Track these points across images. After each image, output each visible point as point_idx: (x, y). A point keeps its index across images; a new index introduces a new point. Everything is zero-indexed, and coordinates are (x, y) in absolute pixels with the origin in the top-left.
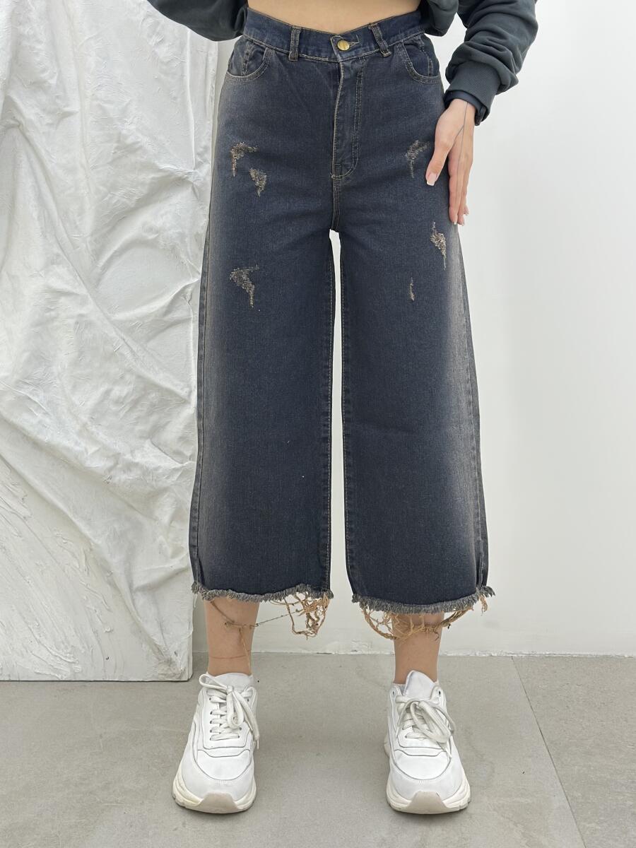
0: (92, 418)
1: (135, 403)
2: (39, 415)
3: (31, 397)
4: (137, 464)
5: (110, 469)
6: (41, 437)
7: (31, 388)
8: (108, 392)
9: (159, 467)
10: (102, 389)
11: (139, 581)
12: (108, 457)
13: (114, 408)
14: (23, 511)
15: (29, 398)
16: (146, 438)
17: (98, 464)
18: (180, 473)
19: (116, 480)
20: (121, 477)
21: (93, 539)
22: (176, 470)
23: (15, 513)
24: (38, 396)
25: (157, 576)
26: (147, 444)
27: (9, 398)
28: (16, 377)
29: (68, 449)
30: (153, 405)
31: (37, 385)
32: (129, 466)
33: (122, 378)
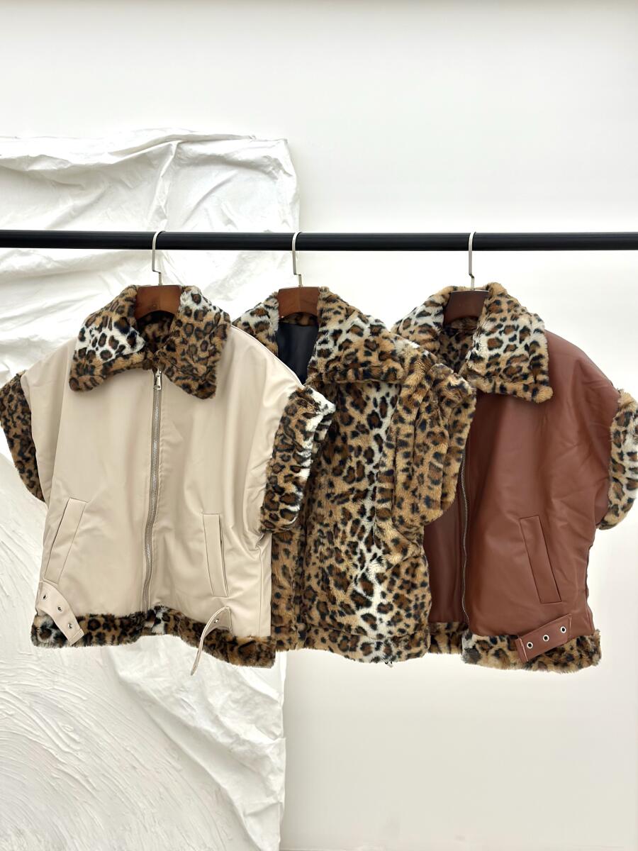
0: (221, 713)
1: (246, 703)
2: (189, 710)
3: (184, 698)
4: (248, 741)
5: (232, 743)
6: (191, 723)
7: (184, 694)
8: (230, 696)
9: (261, 743)
10: (227, 694)
11: (248, 811)
12: (231, 737)
13: (233, 706)
14: (179, 767)
15: (183, 700)
16: (251, 723)
17: (224, 740)
18: (273, 746)
19: (236, 750)
20: (240, 749)
21: (221, 784)
22: (271, 745)
23: (173, 767)
24: (188, 698)
25: (260, 807)
26: (254, 726)
27: (171, 700)
28: (175, 687)
29: (207, 731)
30: (257, 704)
31: (187, 692)
32: (244, 742)
33: (238, 687)
